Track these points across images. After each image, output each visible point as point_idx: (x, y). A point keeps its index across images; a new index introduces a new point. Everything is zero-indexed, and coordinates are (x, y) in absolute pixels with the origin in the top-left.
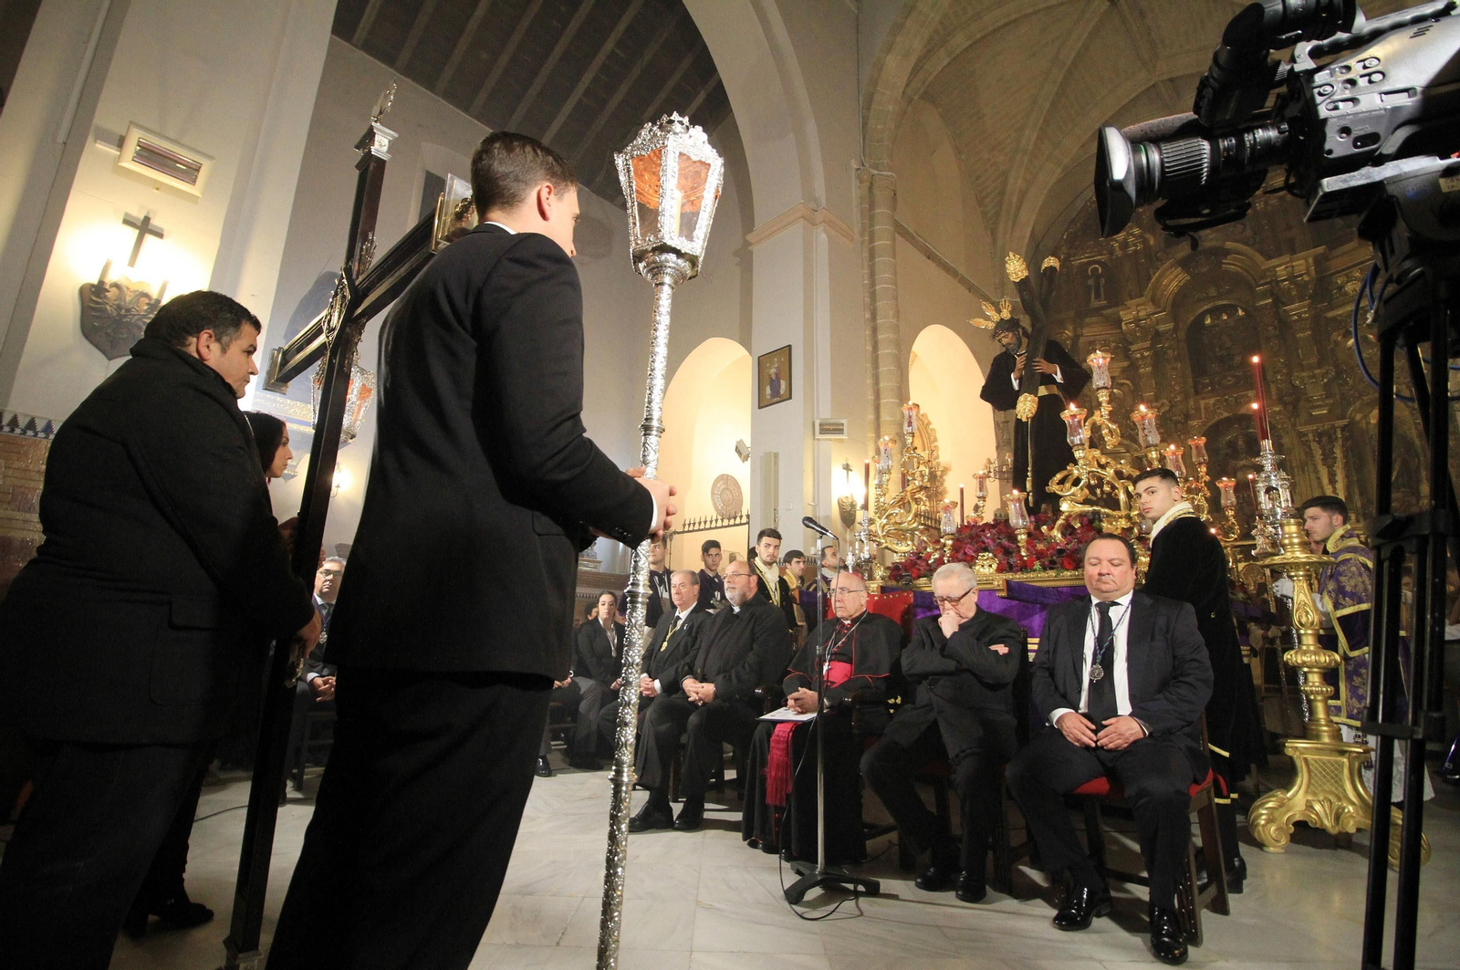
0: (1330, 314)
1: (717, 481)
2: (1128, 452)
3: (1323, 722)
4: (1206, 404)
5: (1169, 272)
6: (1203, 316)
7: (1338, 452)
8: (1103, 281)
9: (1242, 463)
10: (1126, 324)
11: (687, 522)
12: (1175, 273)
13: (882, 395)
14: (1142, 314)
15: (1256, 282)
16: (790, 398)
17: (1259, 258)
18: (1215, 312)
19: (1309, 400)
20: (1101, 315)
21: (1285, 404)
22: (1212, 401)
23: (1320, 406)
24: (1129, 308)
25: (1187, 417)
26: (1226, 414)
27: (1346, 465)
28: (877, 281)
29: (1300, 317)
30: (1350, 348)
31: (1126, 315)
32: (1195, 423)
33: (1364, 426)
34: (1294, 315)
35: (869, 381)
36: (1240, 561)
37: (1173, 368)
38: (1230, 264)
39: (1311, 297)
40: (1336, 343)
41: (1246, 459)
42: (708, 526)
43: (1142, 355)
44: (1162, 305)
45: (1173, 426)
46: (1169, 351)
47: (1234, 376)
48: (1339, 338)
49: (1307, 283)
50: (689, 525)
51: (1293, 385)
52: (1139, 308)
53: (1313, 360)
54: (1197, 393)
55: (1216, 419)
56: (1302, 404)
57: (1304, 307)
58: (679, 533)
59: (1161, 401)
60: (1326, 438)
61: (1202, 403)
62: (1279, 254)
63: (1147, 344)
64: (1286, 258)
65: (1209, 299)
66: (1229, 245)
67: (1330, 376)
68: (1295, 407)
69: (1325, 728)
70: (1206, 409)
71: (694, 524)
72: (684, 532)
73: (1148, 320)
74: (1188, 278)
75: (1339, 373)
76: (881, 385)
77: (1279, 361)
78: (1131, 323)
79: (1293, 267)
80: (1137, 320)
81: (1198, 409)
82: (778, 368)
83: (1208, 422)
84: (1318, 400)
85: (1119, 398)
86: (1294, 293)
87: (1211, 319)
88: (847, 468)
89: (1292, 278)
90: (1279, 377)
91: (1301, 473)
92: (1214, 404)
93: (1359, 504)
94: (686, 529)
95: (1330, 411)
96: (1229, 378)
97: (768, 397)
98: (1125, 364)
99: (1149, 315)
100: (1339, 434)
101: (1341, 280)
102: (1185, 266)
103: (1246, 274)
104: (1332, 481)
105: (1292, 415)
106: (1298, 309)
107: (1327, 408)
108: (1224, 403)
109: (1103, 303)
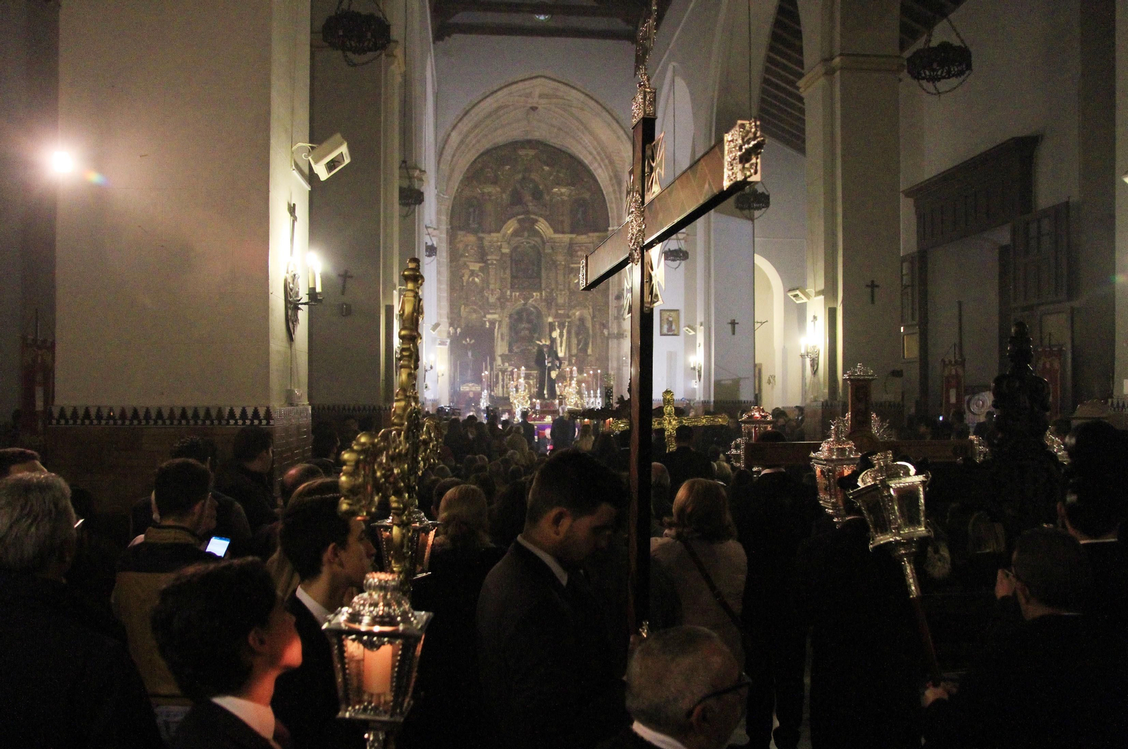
0: (572, 266)
4: (515, 295)
5: (512, 222)
6: (519, 245)
7: (565, 332)
10: (486, 242)
12: (515, 224)
14: (495, 239)
15: (547, 240)
17: (551, 231)
19: (557, 304)
21: (547, 303)
22: (517, 294)
23: (562, 309)
24: (490, 236)
25: (506, 300)
26: (523, 302)
29: (560, 262)
32: (508, 304)
37: (505, 273)
38: (538, 226)
41: (525, 324)
45: (499, 304)
46: (504, 263)
49: (565, 246)
52: (495, 236)
53: (562, 286)
54: (511, 288)
55: (519, 303)
59: (497, 290)
60: (561, 325)
62: (559, 232)
64: (561, 235)
65: (523, 237)
66: (541, 220)
67: (567, 295)
68: (551, 306)
70: (515, 297)
73: (497, 243)
75: (570, 293)
77: (549, 281)
78: (489, 242)
79: (563, 238)
81: (511, 296)
85: (477, 284)
86: (560, 250)
89: (560, 242)
90: (547, 291)
92: (519, 296)
93: (567, 356)
96: (527, 283)
98: (483, 265)
99: (499, 241)
100: (567, 324)
101: (578, 248)
102: (519, 221)
103: (542, 233)
104: (561, 346)
105: (549, 308)
106: (560, 258)
107: (563, 311)
108: (523, 296)
109: (476, 226)
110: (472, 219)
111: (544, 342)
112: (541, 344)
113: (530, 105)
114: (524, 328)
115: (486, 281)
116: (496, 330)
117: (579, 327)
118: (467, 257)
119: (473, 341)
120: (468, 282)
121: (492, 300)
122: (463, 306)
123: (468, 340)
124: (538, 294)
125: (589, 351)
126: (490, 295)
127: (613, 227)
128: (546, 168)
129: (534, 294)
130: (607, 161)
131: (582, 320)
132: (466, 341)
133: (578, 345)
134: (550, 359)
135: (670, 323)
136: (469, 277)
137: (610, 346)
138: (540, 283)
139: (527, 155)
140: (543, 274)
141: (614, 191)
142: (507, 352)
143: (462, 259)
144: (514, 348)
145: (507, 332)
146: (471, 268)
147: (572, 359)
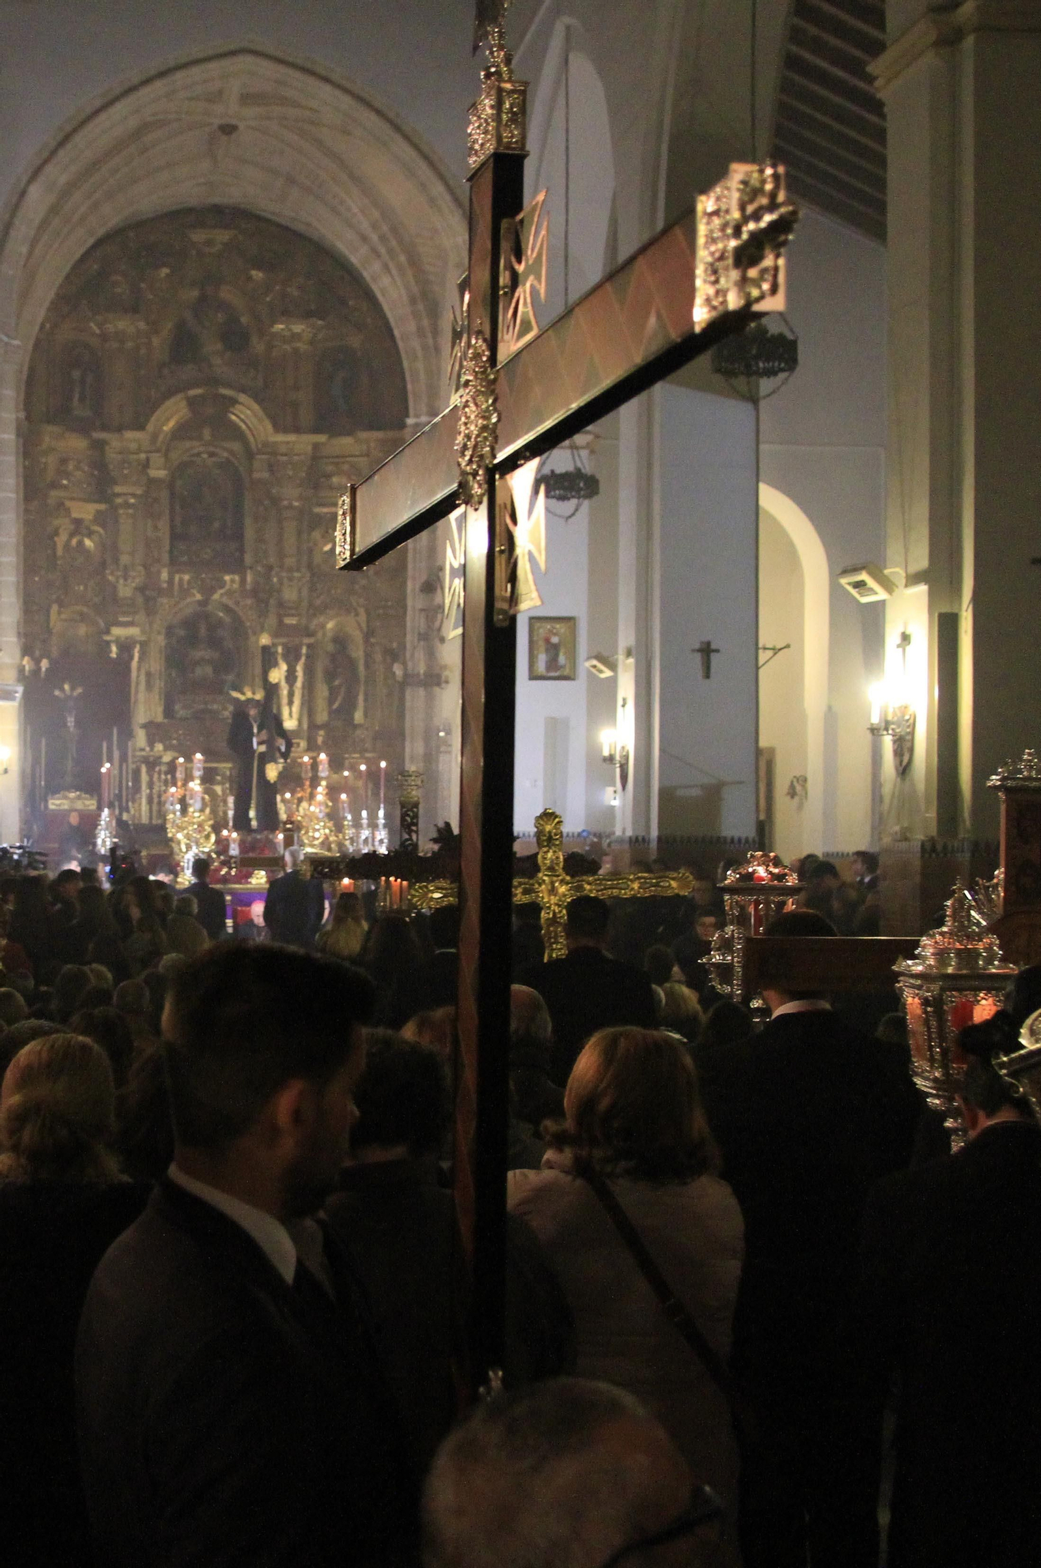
0: (317, 510)
4: (181, 580)
5: (174, 408)
7: (299, 669)
9: (200, 654)
12: (180, 408)
14: (133, 445)
15: (257, 449)
17: (267, 423)
21: (257, 600)
22: (186, 577)
23: (293, 615)
26: (199, 597)
27: (303, 687)
29: (290, 505)
31: (116, 445)
32: (165, 600)
34: (286, 500)
37: (157, 528)
38: (237, 417)
40: (315, 541)
41: (205, 650)
43: (126, 502)
45: (143, 600)
46: (156, 505)
47: (212, 549)
48: (318, 538)
49: (303, 463)
51: (271, 584)
53: (294, 560)
54: (172, 562)
55: (189, 600)
56: (274, 605)
57: (295, 494)
60: (293, 653)
61: (177, 577)
63: (135, 489)
64: (291, 436)
65: (199, 441)
74: (191, 416)
75: (313, 575)
77: (261, 548)
79: (295, 443)
81: (171, 582)
83: (180, 602)
84: (291, 607)
86: (289, 473)
89: (290, 454)
90: (257, 568)
92: (189, 582)
93: (305, 726)
95: (299, 621)
96: (209, 551)
98: (102, 508)
100: (304, 650)
101: (330, 468)
102: (192, 403)
103: (247, 432)
104: (290, 703)
105: (263, 614)
106: (291, 495)
107: (296, 618)
108: (199, 583)
109: (88, 413)
110: (77, 396)
111: (249, 695)
112: (242, 698)
113: (217, 122)
114: (202, 660)
115: (110, 549)
116: (134, 664)
117: (333, 658)
118: (65, 487)
119: (80, 690)
120: (67, 546)
121: (125, 591)
122: (55, 608)
123: (67, 687)
124: (237, 578)
125: (358, 716)
126: (121, 581)
127: (417, 416)
128: (257, 275)
129: (227, 578)
130: (403, 258)
131: (341, 641)
132: (62, 690)
133: (331, 701)
134: (264, 735)
135: (553, 650)
136: (72, 535)
137: (408, 704)
138: (242, 550)
139: (209, 243)
140: (249, 533)
141: (420, 332)
142: (160, 718)
143: (54, 493)
144: (177, 707)
145: (160, 670)
146: (75, 515)
147: (317, 734)
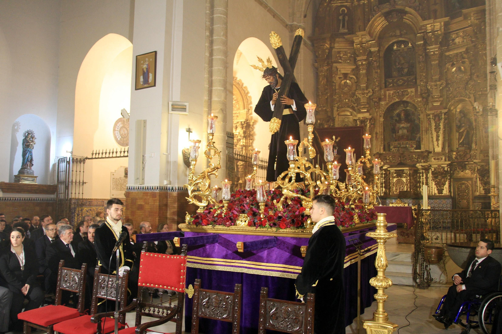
0: (447, 54)
1: (117, 122)
2: (351, 115)
3: (381, 313)
4: (389, 93)
5: (378, 19)
6: (393, 45)
7: (442, 125)
8: (347, 18)
9: (402, 125)
10: (356, 44)
11: (95, 152)
12: (382, 20)
13: (214, 85)
14: (364, 40)
15: (418, 32)
16: (155, 86)
17: (419, 18)
18: (399, 43)
19: (433, 98)
20: (344, 38)
21: (423, 98)
22: (392, 92)
23: (437, 101)
24: (358, 36)
25: (380, 99)
26: (397, 100)
27: (444, 132)
28: (215, 12)
29: (434, 53)
30: (453, 72)
31: (357, 40)
32: (383, 103)
33: (454, 112)
34: (432, 51)
35: (206, 76)
36: (395, 177)
37: (376, 73)
38: (407, 19)
39: (441, 43)
40: (448, 69)
41: (404, 124)
42: (107, 155)
43: (362, 63)
44: (374, 37)
45: (373, 104)
46: (375, 63)
47: (403, 80)
48: (449, 67)
49: (440, 35)
50: (96, 154)
51: (428, 89)
52: (363, 37)
53: (437, 77)
54: (386, 87)
55: (393, 102)
56: (430, 98)
57: (436, 48)
58: (89, 159)
59: (369, 90)
60: (437, 117)
61: (387, 93)
62: (430, 18)
63: (365, 57)
64: (431, 21)
65: (396, 36)
66: (407, 9)
67: (443, 86)
68: (427, 100)
69: (381, 316)
70: (389, 96)
71: (99, 154)
72: (92, 158)
73: (367, 44)
74: (387, 24)
75: (447, 84)
76: (214, 78)
77: (423, 75)
78: (358, 44)
79: (434, 26)
80: (361, 43)
81: (385, 95)
82: (148, 65)
83: (389, 103)
84: (436, 98)
85: (349, 86)
86: (433, 40)
87: (397, 46)
88: (189, 131)
89: (433, 31)
90: (422, 84)
91: (426, 134)
92: (393, 94)
93: (447, 151)
94: (94, 156)
95: (441, 104)
96: (401, 81)
97: (142, 83)
98: (354, 67)
99: (367, 41)
100: (443, 116)
102: (387, 15)
103: (413, 26)
104: (438, 140)
105: (427, 103)
106: (433, 49)
107: (440, 102)
108: (397, 94)
109: (346, 31)
110: (341, 25)
114: (403, 127)
115: (357, 83)
118: (341, 63)
119: (339, 138)
120: (340, 85)
121: (363, 99)
123: (334, 137)
124: (413, 90)
126: (361, 95)
129: (409, 90)
136: (341, 81)
138: (416, 79)
140: (418, 70)
142: (382, 152)
143: (335, 65)
144: (391, 147)
145: (382, 131)
146: (343, 72)
147: (453, 154)
